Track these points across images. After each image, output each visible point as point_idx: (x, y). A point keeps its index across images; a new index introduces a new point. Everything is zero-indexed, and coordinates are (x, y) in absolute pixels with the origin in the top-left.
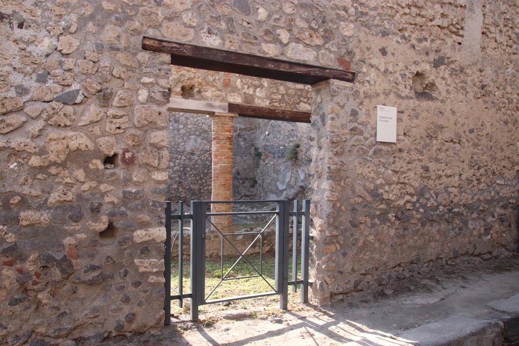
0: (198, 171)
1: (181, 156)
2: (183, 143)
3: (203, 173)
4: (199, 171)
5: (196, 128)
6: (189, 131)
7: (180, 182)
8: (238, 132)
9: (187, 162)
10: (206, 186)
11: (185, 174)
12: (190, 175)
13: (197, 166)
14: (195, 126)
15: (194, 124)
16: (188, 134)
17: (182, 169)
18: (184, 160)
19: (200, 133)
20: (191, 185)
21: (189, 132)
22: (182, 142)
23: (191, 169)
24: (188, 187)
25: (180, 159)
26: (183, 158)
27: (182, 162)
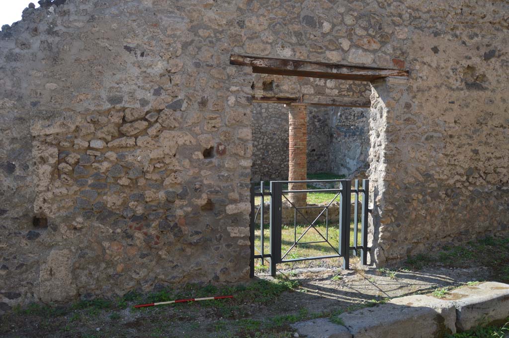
0: (278, 149)
1: (264, 136)
2: (265, 125)
3: (283, 151)
4: (280, 149)
5: (276, 111)
6: (270, 114)
7: (263, 159)
8: (313, 113)
9: (269, 141)
10: (285, 162)
11: (268, 152)
12: (272, 152)
13: (278, 144)
14: (275, 110)
15: (275, 108)
16: (269, 117)
17: (264, 147)
18: (267, 140)
19: (280, 116)
20: (273, 161)
21: (270, 116)
22: (264, 124)
23: (273, 147)
24: (270, 163)
25: (263, 139)
26: (266, 138)
27: (265, 141)
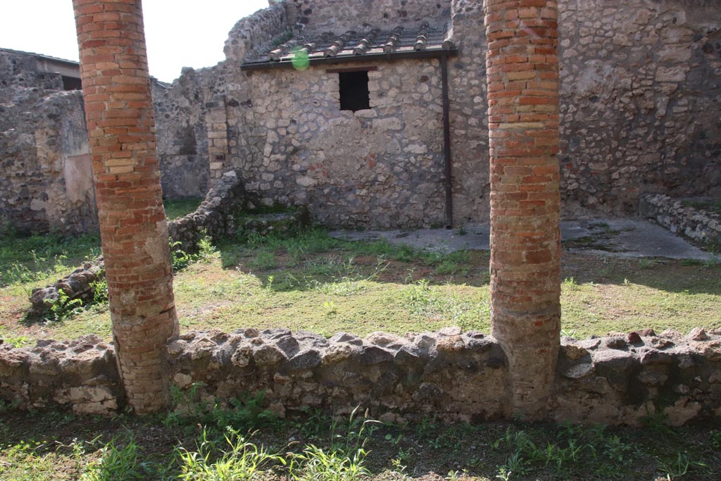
0: (604, 135)
1: (567, 104)
2: (571, 78)
3: (617, 138)
4: (608, 135)
5: (599, 42)
6: (584, 50)
7: (567, 159)
8: (705, 39)
9: (579, 117)
10: (623, 165)
11: (577, 142)
12: (588, 143)
13: (602, 124)
14: (596, 39)
15: (596, 35)
16: (581, 58)
17: (568, 132)
18: (574, 113)
19: (610, 52)
20: (591, 164)
21: (584, 54)
22: (567, 76)
23: (590, 130)
24: (582, 168)
25: (565, 112)
26: (572, 108)
27: (569, 117)
